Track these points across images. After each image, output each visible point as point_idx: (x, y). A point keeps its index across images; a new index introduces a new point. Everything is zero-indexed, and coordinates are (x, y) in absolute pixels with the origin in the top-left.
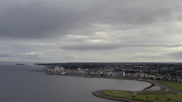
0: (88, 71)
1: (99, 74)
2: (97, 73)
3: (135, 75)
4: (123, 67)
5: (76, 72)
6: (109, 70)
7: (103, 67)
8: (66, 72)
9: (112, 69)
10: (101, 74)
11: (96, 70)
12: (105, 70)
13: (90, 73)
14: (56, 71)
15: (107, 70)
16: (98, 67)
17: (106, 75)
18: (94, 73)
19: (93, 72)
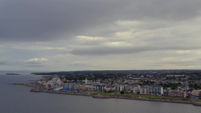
0: (99, 86)
1: (118, 90)
2: (114, 89)
3: (183, 93)
4: (150, 76)
5: (79, 86)
6: (133, 82)
7: (123, 77)
8: (62, 87)
9: (137, 80)
10: (121, 90)
11: (112, 81)
12: (126, 81)
13: (103, 89)
14: (48, 85)
15: (130, 82)
16: (116, 77)
17: (130, 92)
18: (109, 89)
19: (108, 87)
